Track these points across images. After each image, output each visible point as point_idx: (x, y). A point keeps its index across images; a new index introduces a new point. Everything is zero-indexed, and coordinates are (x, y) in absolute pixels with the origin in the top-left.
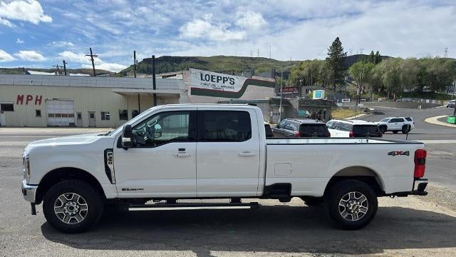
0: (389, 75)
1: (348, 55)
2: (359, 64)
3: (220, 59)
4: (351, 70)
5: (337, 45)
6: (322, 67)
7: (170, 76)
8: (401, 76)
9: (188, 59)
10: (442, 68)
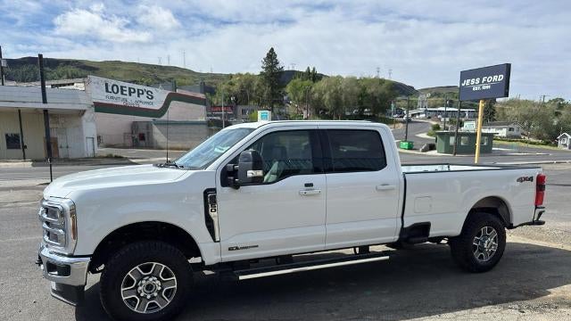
0: (330, 95)
1: (285, 69)
2: (298, 80)
3: (116, 65)
4: (288, 89)
5: (271, 56)
6: (256, 83)
7: (64, 85)
8: (343, 97)
9: (68, 62)
10: (382, 89)
